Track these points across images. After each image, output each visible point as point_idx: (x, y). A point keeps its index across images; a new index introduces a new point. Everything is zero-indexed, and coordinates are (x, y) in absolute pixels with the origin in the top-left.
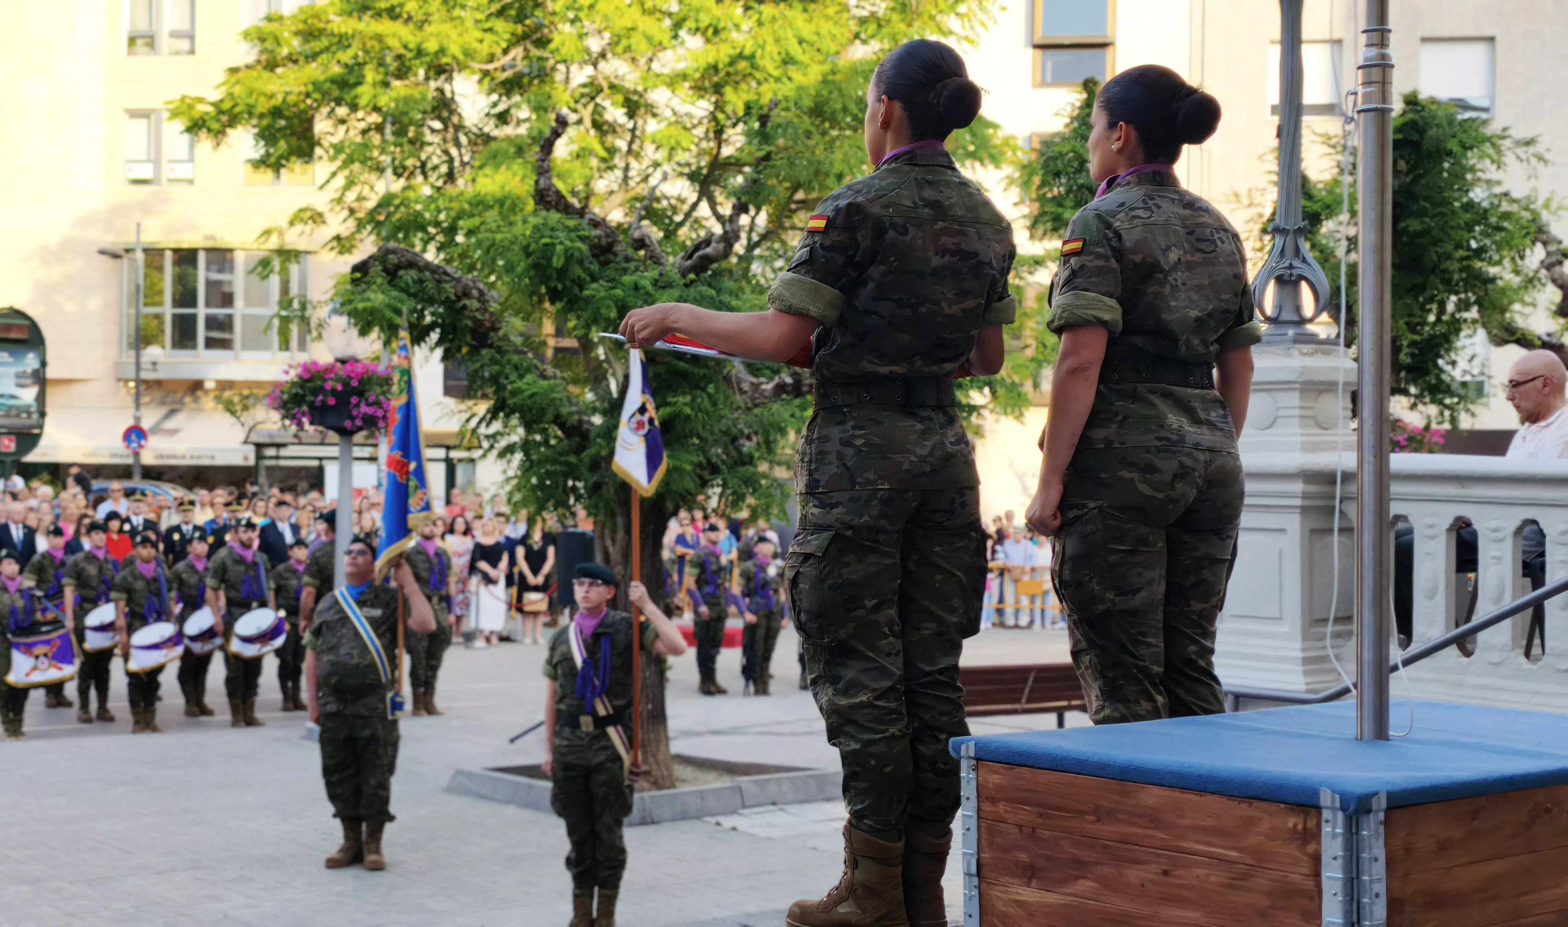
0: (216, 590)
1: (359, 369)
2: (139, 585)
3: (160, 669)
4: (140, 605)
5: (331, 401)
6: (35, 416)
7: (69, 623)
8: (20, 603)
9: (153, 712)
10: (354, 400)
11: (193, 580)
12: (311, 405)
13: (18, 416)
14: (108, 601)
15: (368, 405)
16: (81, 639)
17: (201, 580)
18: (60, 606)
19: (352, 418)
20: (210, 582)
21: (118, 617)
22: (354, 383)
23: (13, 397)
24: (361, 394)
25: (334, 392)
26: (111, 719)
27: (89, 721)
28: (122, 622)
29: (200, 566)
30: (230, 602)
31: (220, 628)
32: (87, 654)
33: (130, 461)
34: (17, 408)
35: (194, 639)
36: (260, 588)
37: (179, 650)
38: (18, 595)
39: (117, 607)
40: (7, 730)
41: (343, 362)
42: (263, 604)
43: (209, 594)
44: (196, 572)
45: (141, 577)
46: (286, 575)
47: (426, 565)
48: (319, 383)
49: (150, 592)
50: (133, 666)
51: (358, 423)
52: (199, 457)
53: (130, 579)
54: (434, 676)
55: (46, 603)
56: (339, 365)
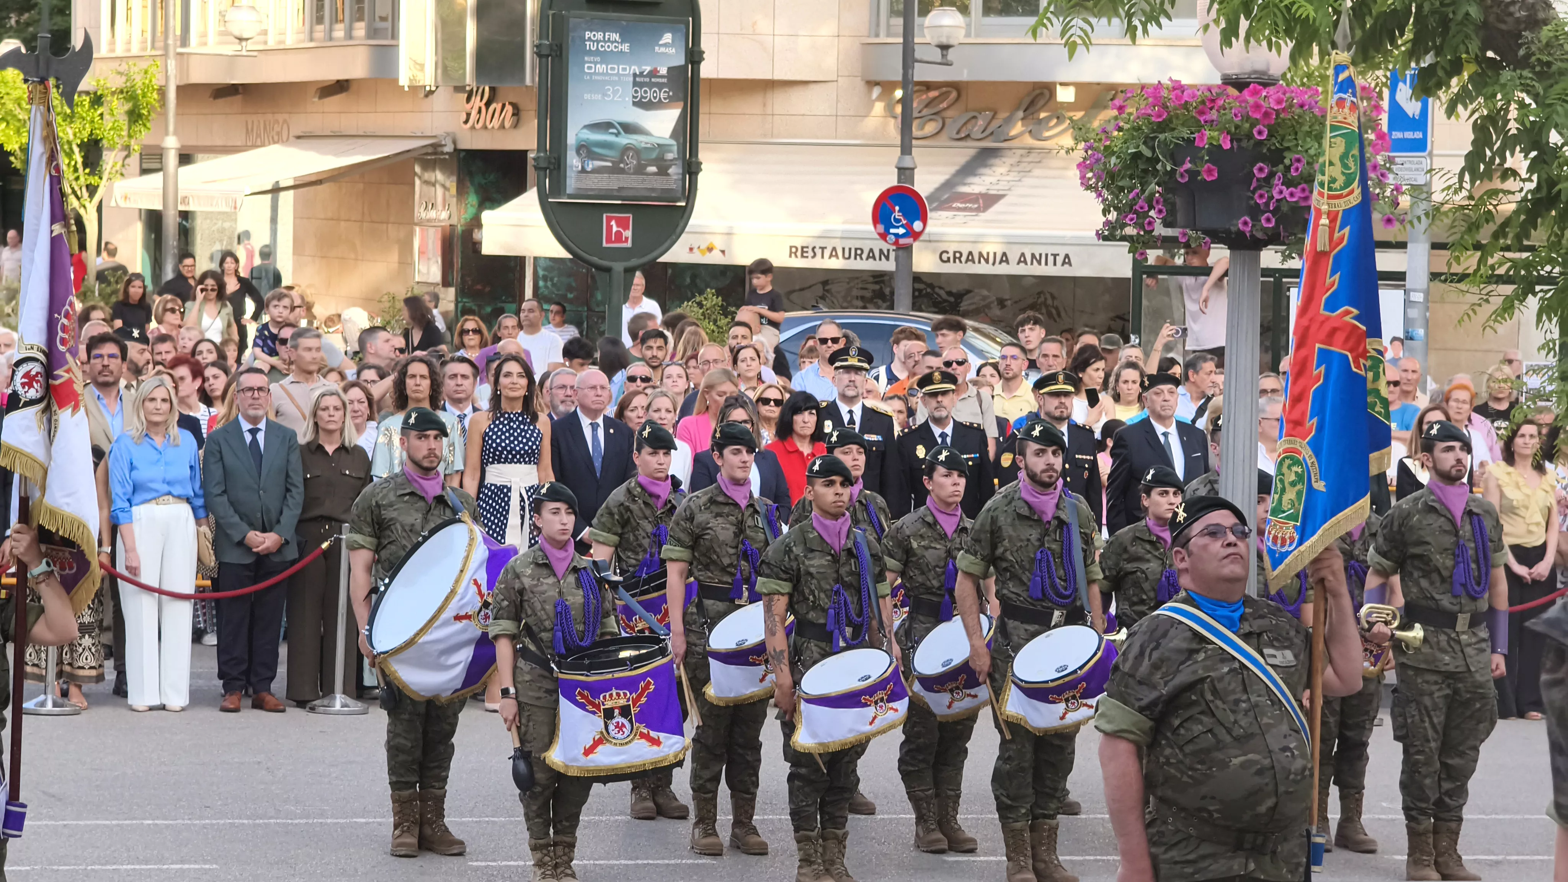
0: (976, 580)
1: (1268, 99)
2: (817, 563)
3: (858, 748)
4: (815, 607)
5: (1208, 173)
6: (675, 171)
7: (676, 643)
8: (576, 598)
9: (841, 841)
10: (1260, 170)
11: (933, 554)
12: (1169, 182)
13: (640, 170)
14: (754, 598)
15: (1288, 183)
16: (700, 678)
17: (950, 554)
18: (656, 607)
19: (1255, 212)
20: (964, 561)
21: (770, 631)
22: (1261, 133)
23: (628, 128)
24: (1276, 157)
25: (1216, 151)
26: (761, 851)
27: (715, 852)
28: (779, 643)
29: (948, 525)
30: (1009, 609)
31: (983, 663)
32: (709, 710)
33: (889, 266)
34: (637, 152)
35: (931, 683)
36: (1070, 578)
37: (902, 706)
38: (571, 579)
39: (768, 609)
40: (540, 864)
41: (1238, 83)
42: (1075, 617)
43: (963, 587)
44: (943, 537)
45: (824, 547)
46: (1138, 549)
47: (1448, 541)
48: (1185, 133)
49: (839, 579)
50: (803, 739)
51: (1268, 222)
52: (1036, 259)
53: (797, 550)
54: (1461, 792)
55: (625, 598)
56: (1232, 91)
